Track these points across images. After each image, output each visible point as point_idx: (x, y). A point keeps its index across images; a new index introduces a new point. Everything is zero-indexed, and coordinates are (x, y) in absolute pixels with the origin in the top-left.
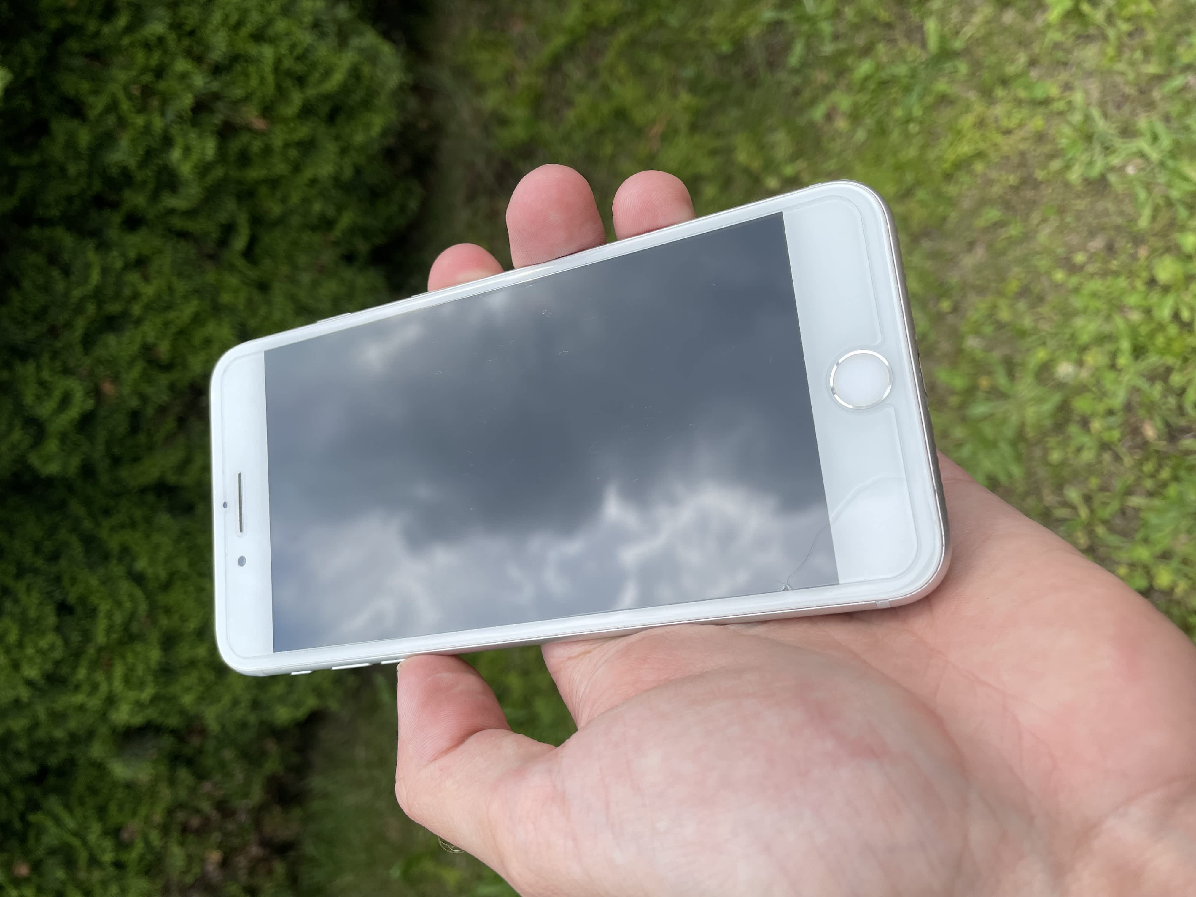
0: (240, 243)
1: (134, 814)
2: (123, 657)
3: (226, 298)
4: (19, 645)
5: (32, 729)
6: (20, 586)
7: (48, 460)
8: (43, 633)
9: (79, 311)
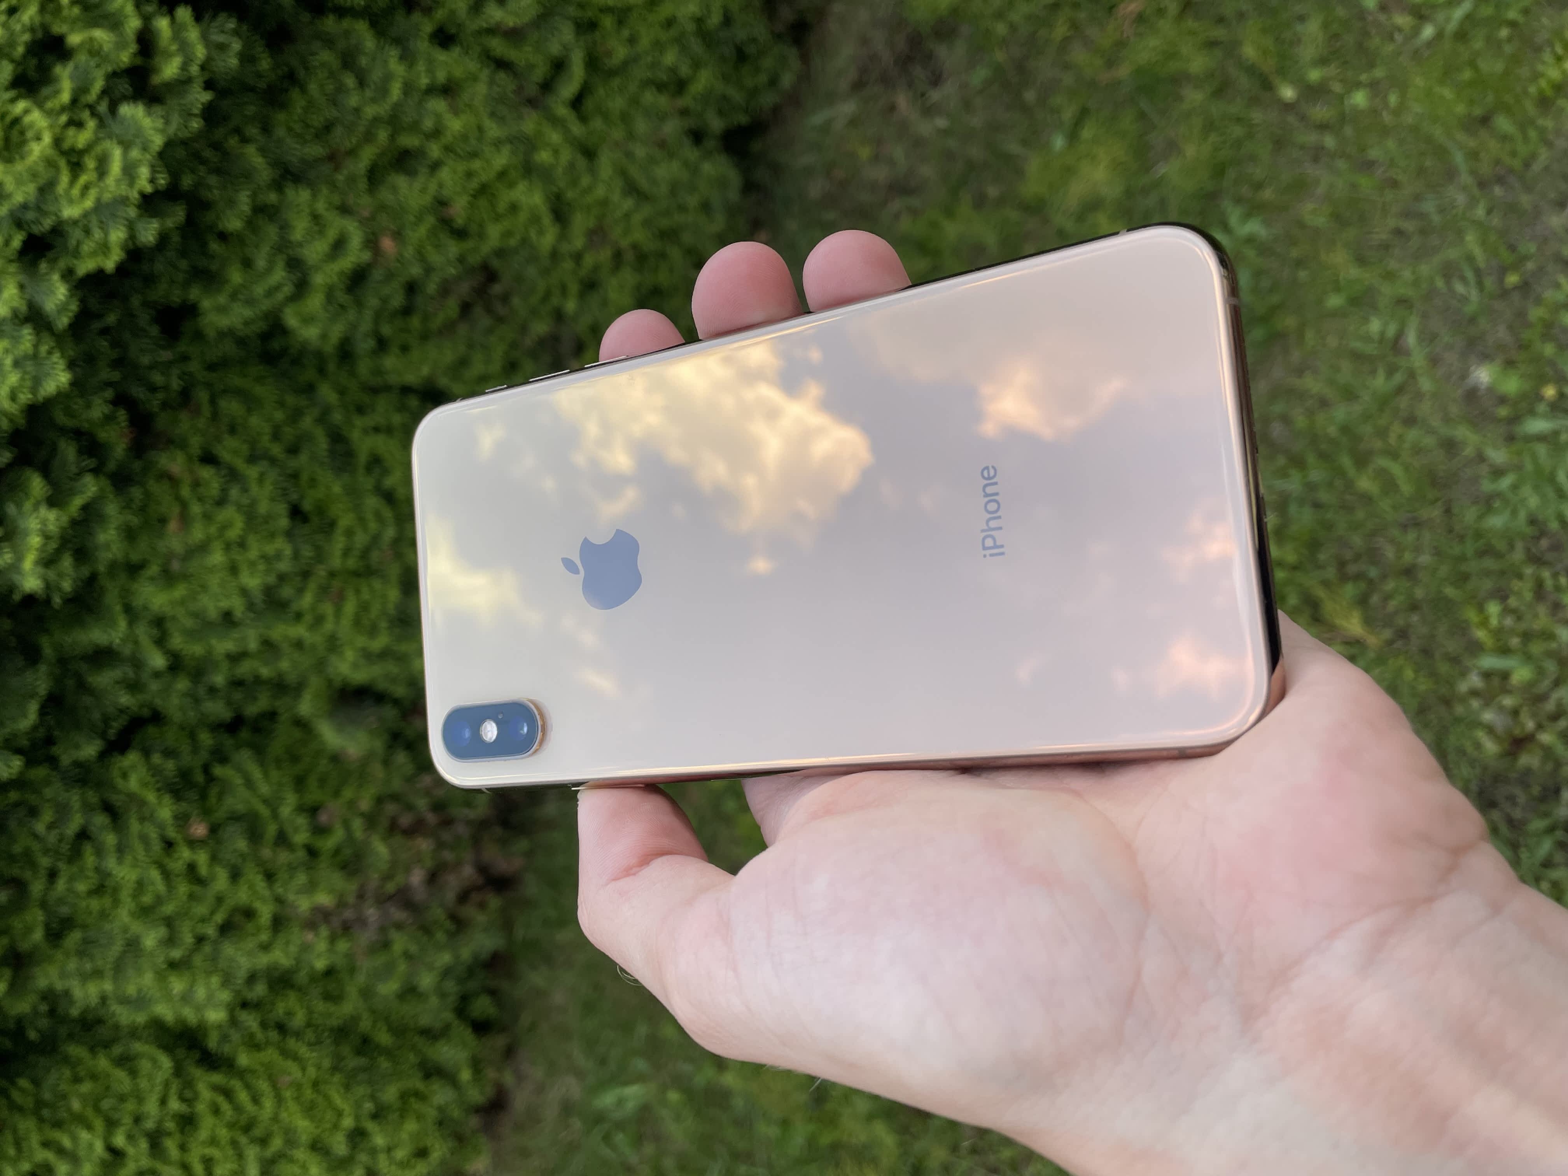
0: (568, 89)
1: (337, 794)
2: (358, 591)
3: (544, 156)
4: (242, 544)
5: (235, 658)
6: (252, 472)
7: (308, 320)
8: (272, 536)
9: (369, 137)
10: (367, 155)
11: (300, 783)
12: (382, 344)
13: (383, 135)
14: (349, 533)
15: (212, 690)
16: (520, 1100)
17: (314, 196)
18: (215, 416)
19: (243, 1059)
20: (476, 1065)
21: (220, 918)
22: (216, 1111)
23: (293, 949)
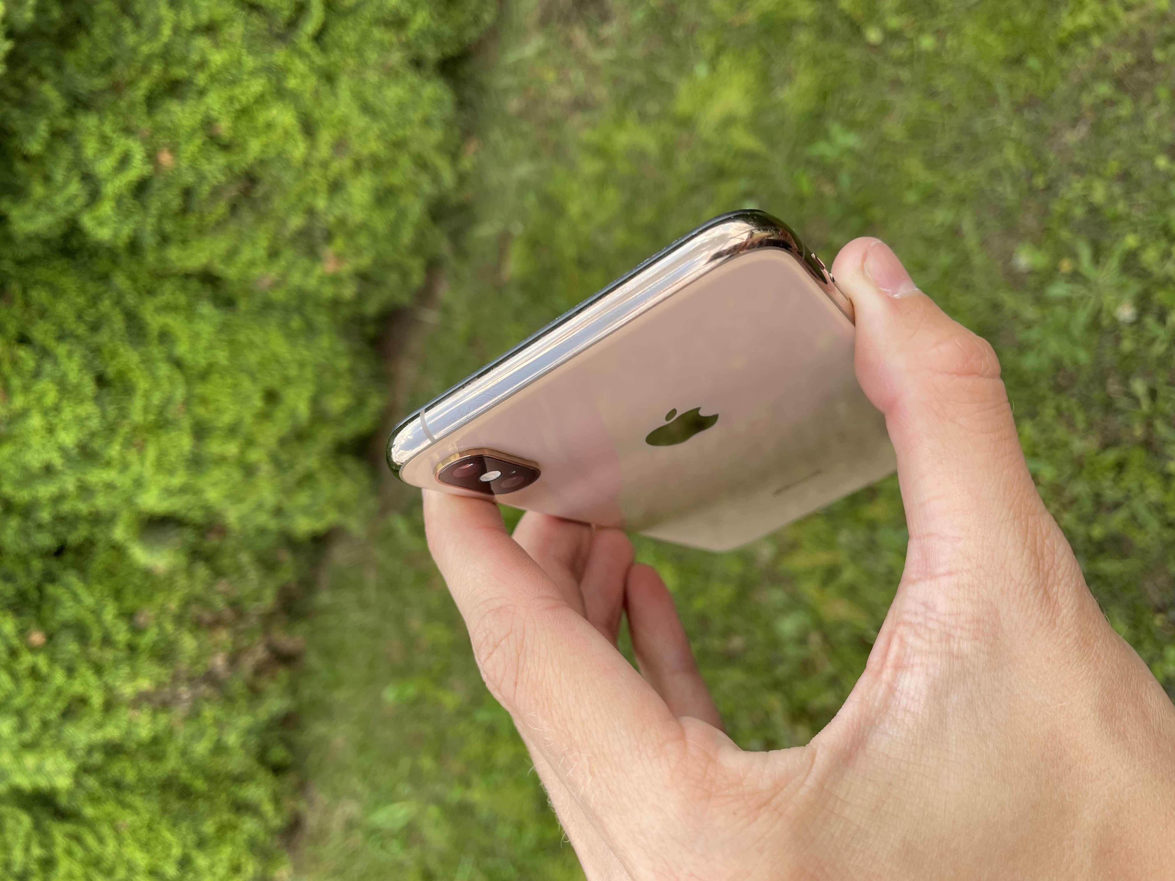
0: (311, 26)
1: (149, 600)
2: (157, 441)
3: (292, 83)
4: (57, 409)
5: (58, 499)
6: (61, 350)
7: (101, 223)
8: (82, 401)
9: (145, 70)
10: (144, 85)
11: (118, 594)
12: (164, 240)
13: (157, 69)
14: (147, 395)
15: (40, 527)
16: (312, 821)
17: (101, 121)
18: (27, 304)
19: (89, 811)
20: (276, 800)
21: (60, 705)
22: (69, 853)
23: (124, 724)
